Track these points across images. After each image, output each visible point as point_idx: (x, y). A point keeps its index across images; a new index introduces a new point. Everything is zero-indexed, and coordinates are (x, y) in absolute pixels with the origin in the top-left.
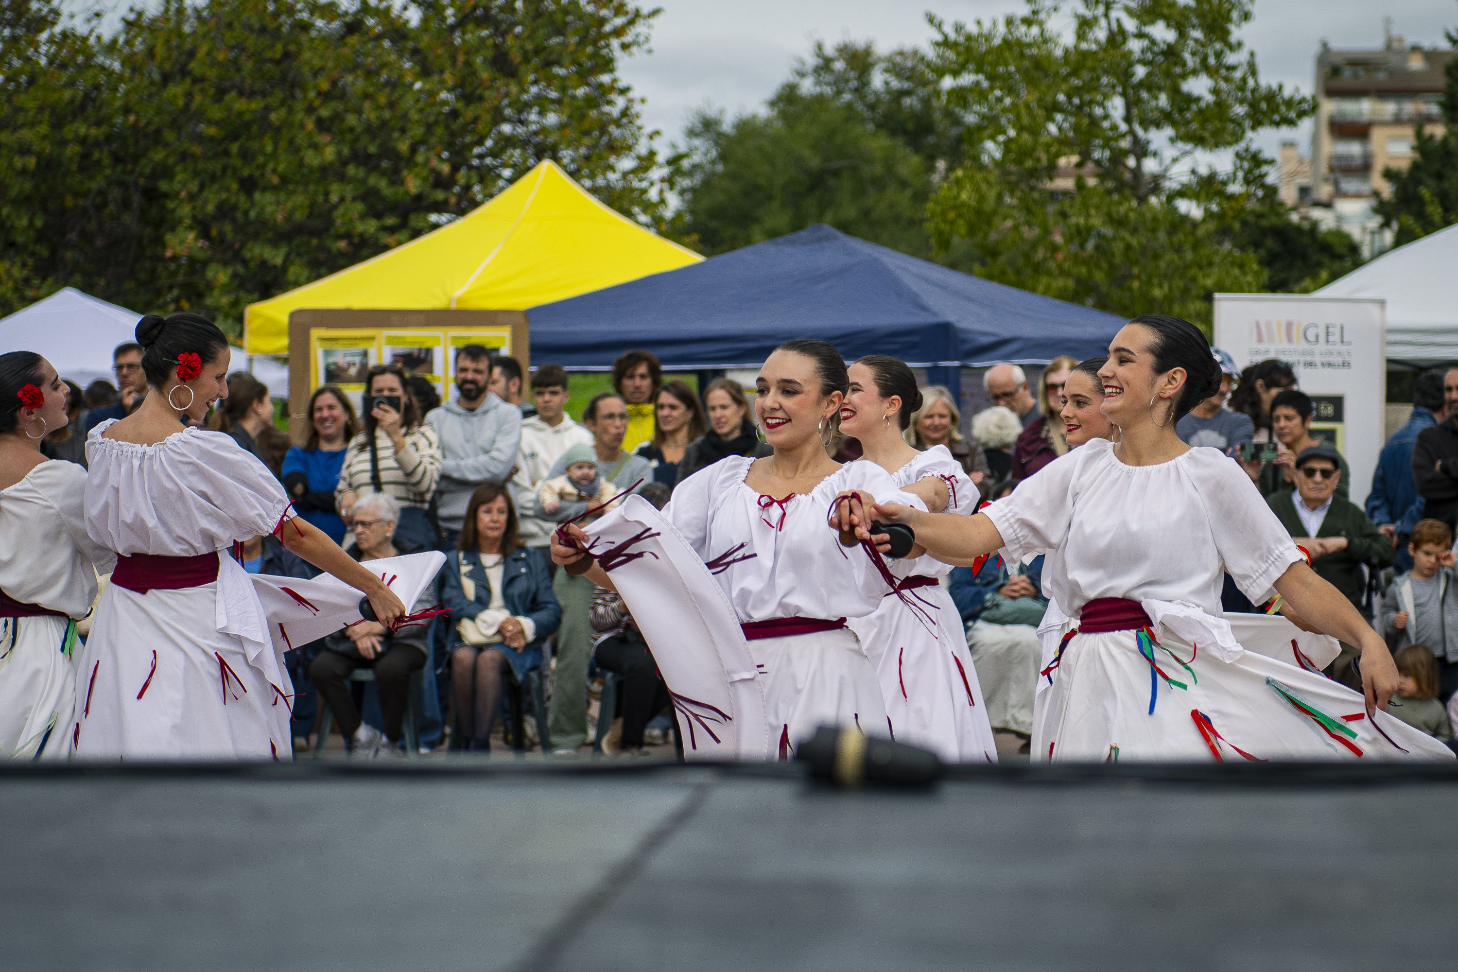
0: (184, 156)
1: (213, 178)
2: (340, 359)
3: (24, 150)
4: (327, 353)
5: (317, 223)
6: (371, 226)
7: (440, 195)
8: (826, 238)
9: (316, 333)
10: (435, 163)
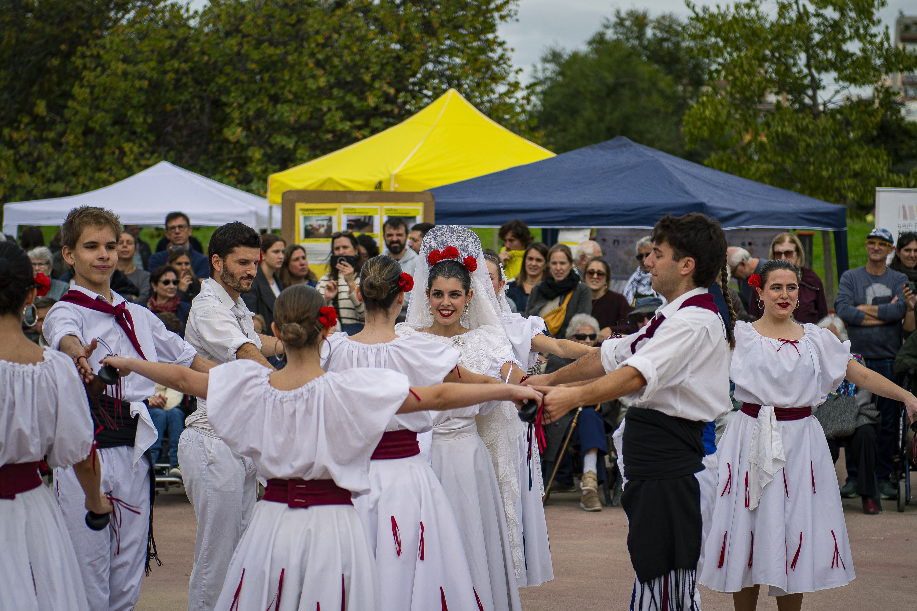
0: (236, 81)
1: (254, 95)
2: (314, 223)
3: (141, 77)
4: (306, 219)
5: (314, 123)
6: (346, 126)
7: (389, 107)
8: (625, 145)
9: (299, 206)
10: (386, 88)
